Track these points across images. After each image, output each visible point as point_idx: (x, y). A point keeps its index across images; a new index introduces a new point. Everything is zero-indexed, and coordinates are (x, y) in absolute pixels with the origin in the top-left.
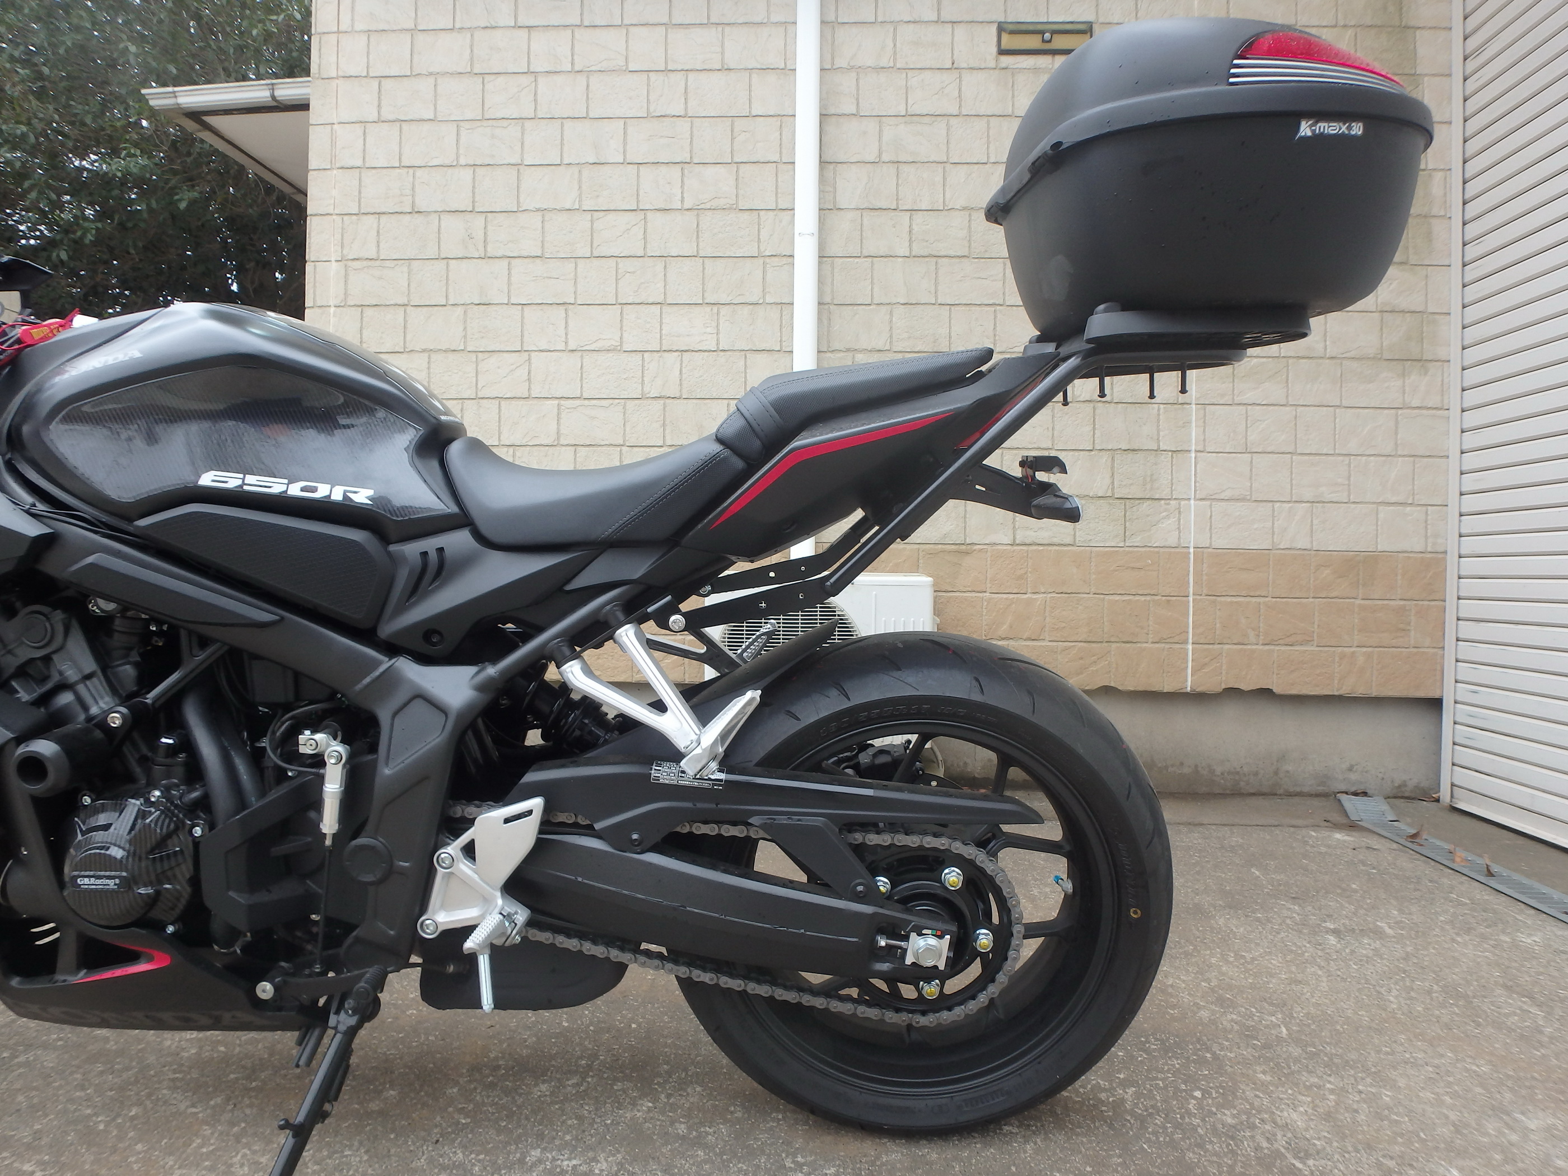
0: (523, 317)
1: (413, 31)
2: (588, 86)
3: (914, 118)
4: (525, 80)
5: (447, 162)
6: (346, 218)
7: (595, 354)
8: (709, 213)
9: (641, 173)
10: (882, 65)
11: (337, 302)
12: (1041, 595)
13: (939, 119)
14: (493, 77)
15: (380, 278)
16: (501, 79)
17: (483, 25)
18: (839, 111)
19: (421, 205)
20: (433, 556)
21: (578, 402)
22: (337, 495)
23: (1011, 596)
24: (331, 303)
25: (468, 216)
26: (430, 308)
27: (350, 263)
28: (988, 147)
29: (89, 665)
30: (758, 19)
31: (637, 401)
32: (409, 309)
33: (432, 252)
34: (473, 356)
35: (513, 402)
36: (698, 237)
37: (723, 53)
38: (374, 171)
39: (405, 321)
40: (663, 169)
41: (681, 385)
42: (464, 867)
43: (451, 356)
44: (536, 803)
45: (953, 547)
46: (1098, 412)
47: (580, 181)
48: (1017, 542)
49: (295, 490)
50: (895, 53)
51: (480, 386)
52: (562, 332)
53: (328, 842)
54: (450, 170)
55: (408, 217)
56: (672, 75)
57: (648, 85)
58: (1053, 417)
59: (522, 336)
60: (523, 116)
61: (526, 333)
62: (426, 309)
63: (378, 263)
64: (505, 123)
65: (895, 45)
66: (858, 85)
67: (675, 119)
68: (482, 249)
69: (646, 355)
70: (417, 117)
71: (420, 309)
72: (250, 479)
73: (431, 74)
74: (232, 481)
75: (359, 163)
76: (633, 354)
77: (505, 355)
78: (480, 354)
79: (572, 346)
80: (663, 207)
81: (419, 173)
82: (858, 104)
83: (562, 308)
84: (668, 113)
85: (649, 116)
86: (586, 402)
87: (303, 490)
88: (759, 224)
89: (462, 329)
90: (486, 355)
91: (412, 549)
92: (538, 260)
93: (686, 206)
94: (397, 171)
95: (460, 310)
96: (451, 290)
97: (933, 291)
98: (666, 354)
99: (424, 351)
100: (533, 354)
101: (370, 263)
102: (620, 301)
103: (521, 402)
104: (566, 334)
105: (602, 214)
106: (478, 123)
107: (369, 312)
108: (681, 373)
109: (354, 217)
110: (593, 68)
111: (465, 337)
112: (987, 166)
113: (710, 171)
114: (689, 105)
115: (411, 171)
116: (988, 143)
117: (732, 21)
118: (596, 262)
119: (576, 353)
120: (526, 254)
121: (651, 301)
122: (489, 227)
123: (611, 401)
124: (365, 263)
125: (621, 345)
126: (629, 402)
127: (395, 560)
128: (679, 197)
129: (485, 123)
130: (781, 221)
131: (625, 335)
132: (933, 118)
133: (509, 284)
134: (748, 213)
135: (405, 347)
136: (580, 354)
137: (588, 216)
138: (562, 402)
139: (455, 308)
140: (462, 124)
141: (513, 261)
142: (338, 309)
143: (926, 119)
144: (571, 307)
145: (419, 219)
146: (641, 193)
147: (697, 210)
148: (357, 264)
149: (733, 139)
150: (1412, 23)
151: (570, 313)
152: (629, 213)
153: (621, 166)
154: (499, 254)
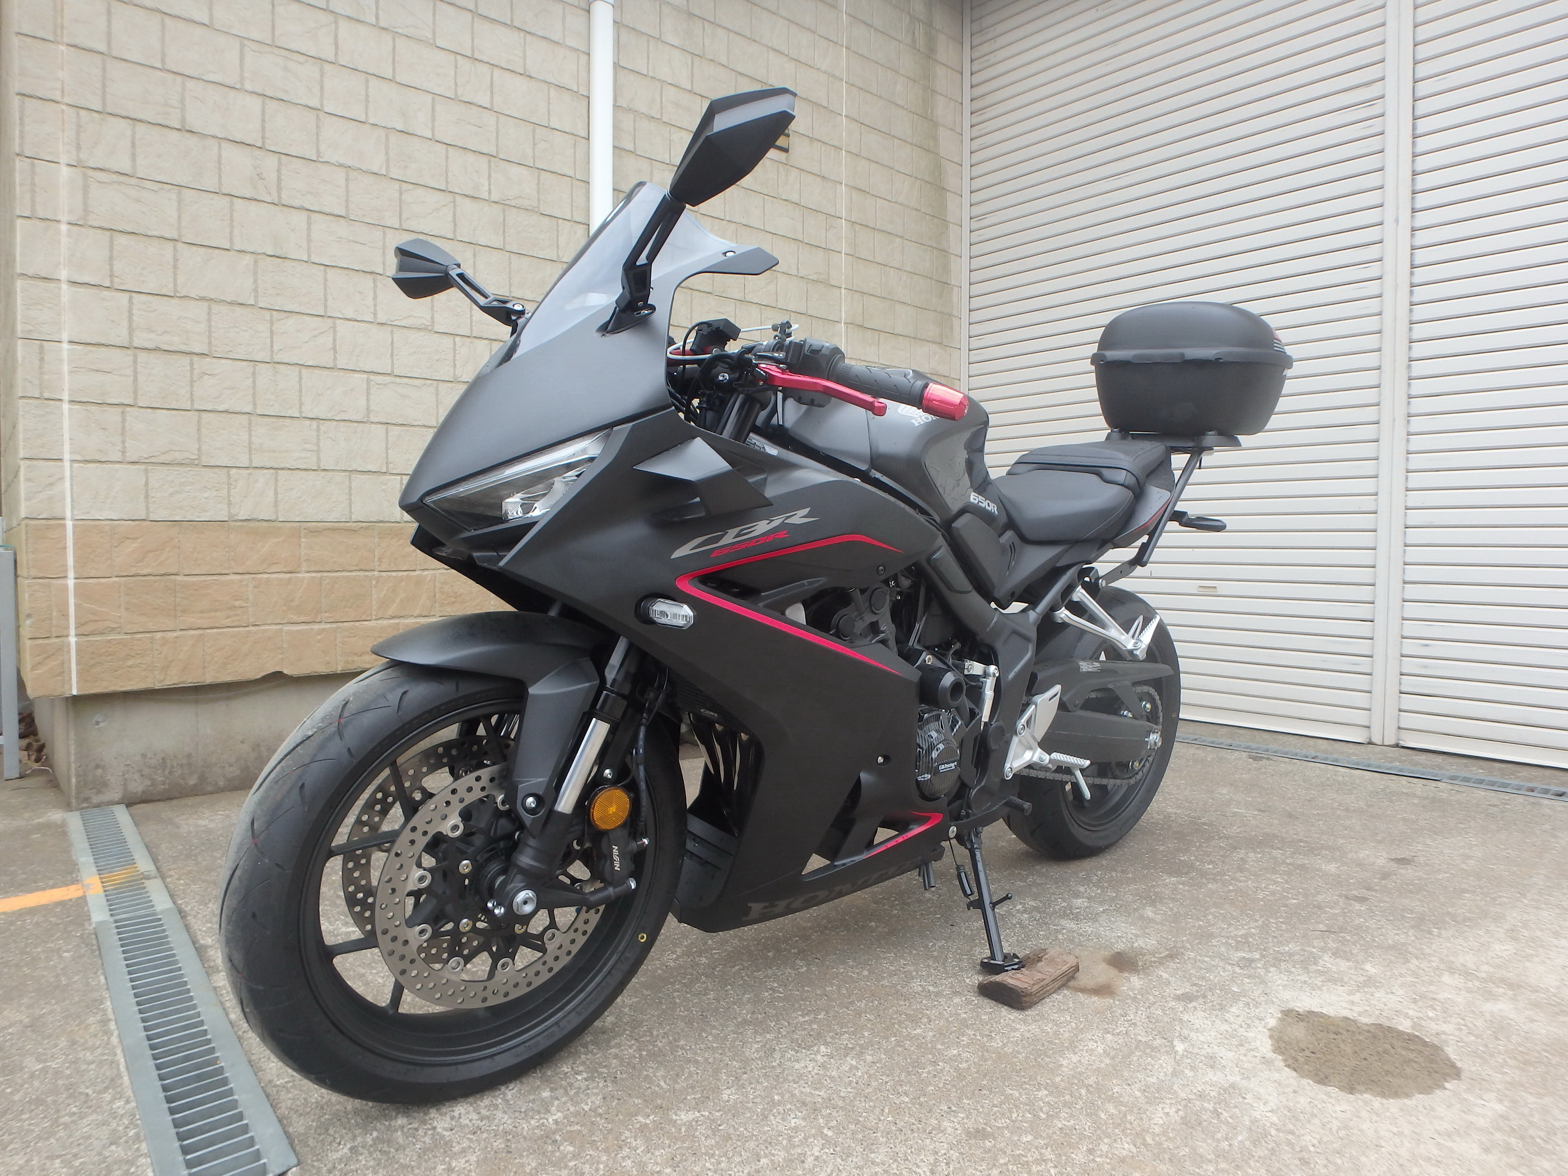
0: (326, 280)
2: (394, 49)
4: (324, 17)
5: (228, 82)
6: (82, 112)
7: (406, 331)
8: (515, 210)
9: (450, 155)
10: (653, 114)
11: (73, 220)
15: (138, 201)
18: (627, 148)
21: (388, 379)
24: (62, 218)
26: (210, 250)
27: (90, 172)
30: (555, 38)
31: (449, 384)
32: (180, 245)
33: (209, 184)
34: (267, 315)
35: (316, 371)
36: (504, 232)
37: (525, 59)
38: (124, 64)
39: (176, 260)
40: (471, 155)
43: (239, 310)
47: (387, 147)
50: (662, 108)
51: (275, 348)
52: (370, 302)
54: (233, 93)
55: (175, 134)
56: (478, 64)
57: (456, 67)
59: (326, 300)
60: (322, 56)
61: (330, 298)
62: (203, 249)
63: (133, 181)
64: (302, 58)
65: (662, 100)
67: (481, 109)
68: (275, 194)
69: (459, 338)
70: (185, 15)
71: (195, 248)
75: (102, 48)
76: (444, 336)
77: (306, 317)
78: (275, 313)
79: (382, 318)
80: (471, 193)
81: (190, 83)
82: (635, 144)
83: (370, 277)
84: (475, 101)
85: (456, 99)
86: (398, 380)
88: (558, 231)
89: (251, 280)
90: (284, 315)
92: (342, 220)
93: (493, 199)
94: (160, 73)
95: (248, 259)
96: (236, 233)
97: (689, 318)
98: (476, 341)
99: (202, 299)
100: (338, 322)
101: (122, 178)
103: (326, 372)
104: (375, 306)
105: (411, 186)
106: (267, 48)
107: (122, 240)
109: (96, 115)
110: (400, 31)
111: (256, 291)
113: (514, 170)
114: (495, 100)
115: (179, 78)
117: (533, 31)
119: (385, 327)
120: (327, 211)
122: (284, 172)
123: (423, 381)
124: (115, 177)
125: (433, 325)
126: (441, 384)
128: (486, 188)
129: (276, 51)
130: (575, 233)
131: (437, 316)
133: (309, 240)
134: (548, 218)
135: (176, 291)
136: (390, 328)
137: (396, 185)
138: (372, 377)
139: (241, 255)
140: (246, 42)
141: (313, 215)
142: (75, 228)
144: (379, 277)
145: (192, 141)
146: (450, 174)
147: (503, 204)
148: (101, 176)
149: (534, 144)
150: (945, 187)
151: (379, 285)
152: (438, 192)
153: (429, 142)
154: (297, 203)
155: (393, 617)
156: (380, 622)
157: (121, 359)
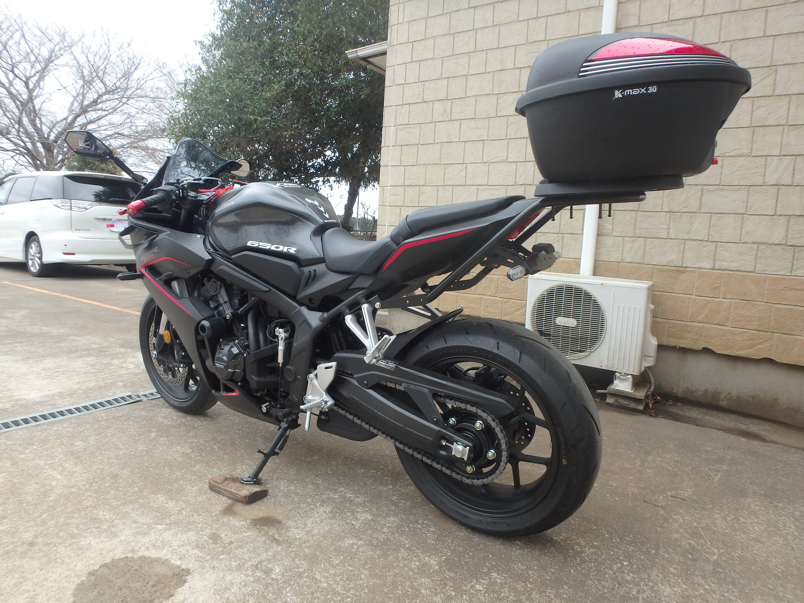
0: (465, 148)
1: (426, 18)
2: (499, 32)
3: (673, 22)
4: (471, 34)
5: (438, 77)
6: (397, 107)
7: (495, 164)
9: (522, 73)
11: (393, 144)
12: (728, 300)
13: (689, 20)
14: (458, 34)
15: (409, 133)
16: (461, 34)
17: (455, 10)
18: (628, 25)
19: (427, 99)
20: (312, 272)
21: (486, 187)
22: (285, 250)
23: (708, 299)
24: (391, 145)
25: (445, 102)
26: (428, 145)
27: (398, 127)
28: (720, 33)
29: (226, 299)
31: (512, 187)
32: (419, 146)
33: (429, 120)
34: (443, 166)
35: (459, 187)
38: (409, 85)
39: (418, 151)
41: (534, 178)
42: (315, 382)
43: (435, 166)
44: (334, 364)
45: (675, 268)
46: (781, 191)
47: (493, 80)
48: (716, 268)
49: (273, 248)
51: (445, 180)
52: (481, 154)
53: (280, 365)
54: (438, 81)
55: (421, 104)
56: (539, 20)
57: (528, 27)
58: (748, 195)
59: (464, 156)
60: (470, 51)
61: (466, 155)
62: (426, 146)
63: (408, 126)
64: (462, 55)
66: (640, 8)
67: (540, 42)
68: (449, 117)
69: (518, 164)
70: (426, 58)
71: (424, 146)
72: (261, 244)
73: (433, 37)
74: (256, 244)
75: (403, 82)
76: (512, 163)
77: (456, 165)
78: (446, 165)
79: (485, 161)
81: (426, 83)
82: (639, 19)
83: (482, 142)
84: (536, 40)
85: (527, 43)
86: (490, 187)
87: (276, 247)
89: (439, 154)
90: (449, 165)
91: (306, 270)
92: (473, 120)
94: (418, 84)
95: (439, 145)
96: (436, 136)
98: (528, 163)
99: (424, 164)
100: (468, 165)
101: (406, 126)
102: (508, 137)
103: (462, 187)
104: (483, 155)
105: (502, 95)
106: (451, 58)
107: (404, 148)
108: (534, 173)
109: (401, 106)
110: (502, 22)
111: (440, 157)
112: (718, 44)
114: (547, 34)
115: (423, 83)
116: (720, 30)
118: (498, 119)
119: (486, 164)
120: (467, 117)
121: (522, 137)
122: (453, 106)
123: (500, 187)
124: (404, 126)
125: (507, 159)
126: (509, 187)
127: (302, 272)
129: (454, 57)
131: (509, 154)
132: (685, 20)
133: (460, 132)
135: (417, 163)
136: (488, 164)
137: (496, 97)
138: (479, 187)
139: (437, 145)
140: (444, 59)
141: (462, 121)
142: (393, 147)
143: (681, 22)
144: (486, 141)
145: (425, 105)
148: (401, 127)
151: (485, 145)
152: (514, 93)
153: (513, 70)
154: (456, 119)
155: (480, 294)
156: (474, 295)
157: (401, 189)
